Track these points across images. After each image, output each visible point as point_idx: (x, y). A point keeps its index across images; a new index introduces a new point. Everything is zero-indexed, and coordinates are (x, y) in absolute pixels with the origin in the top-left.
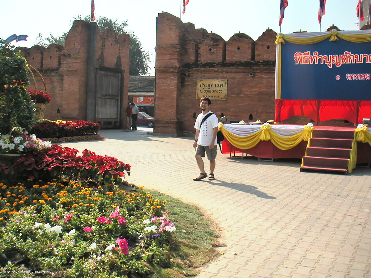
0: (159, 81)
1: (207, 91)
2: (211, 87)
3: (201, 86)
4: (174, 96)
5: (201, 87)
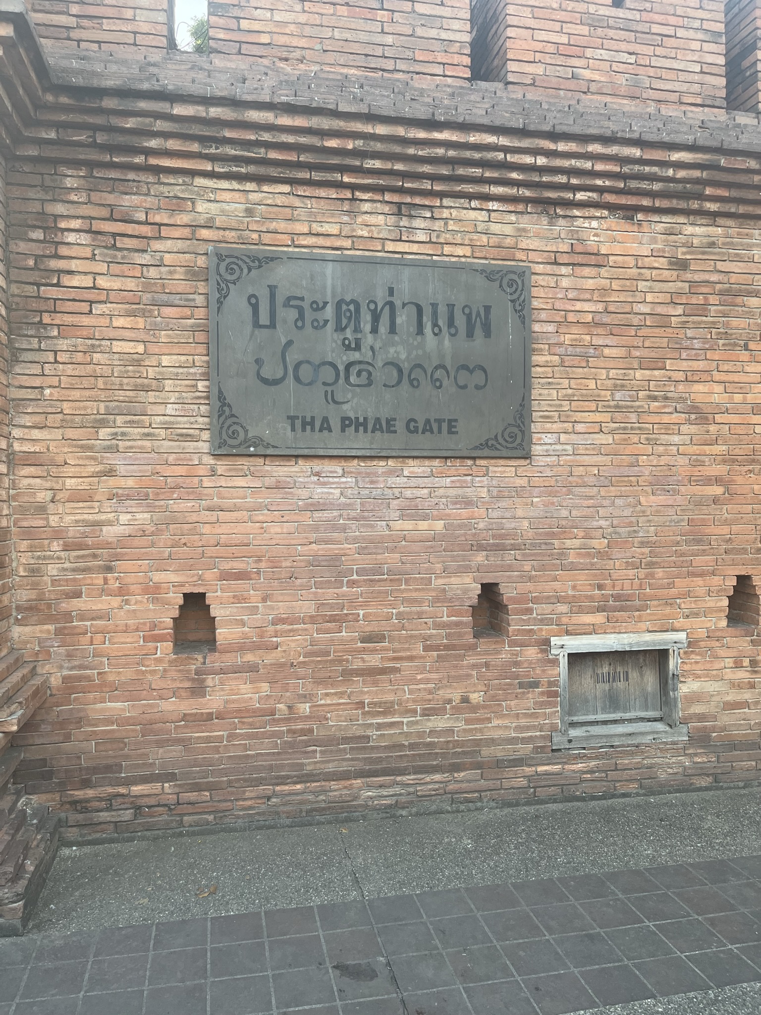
1: (327, 374)
2: (374, 330)
3: (264, 319)
5: (256, 324)
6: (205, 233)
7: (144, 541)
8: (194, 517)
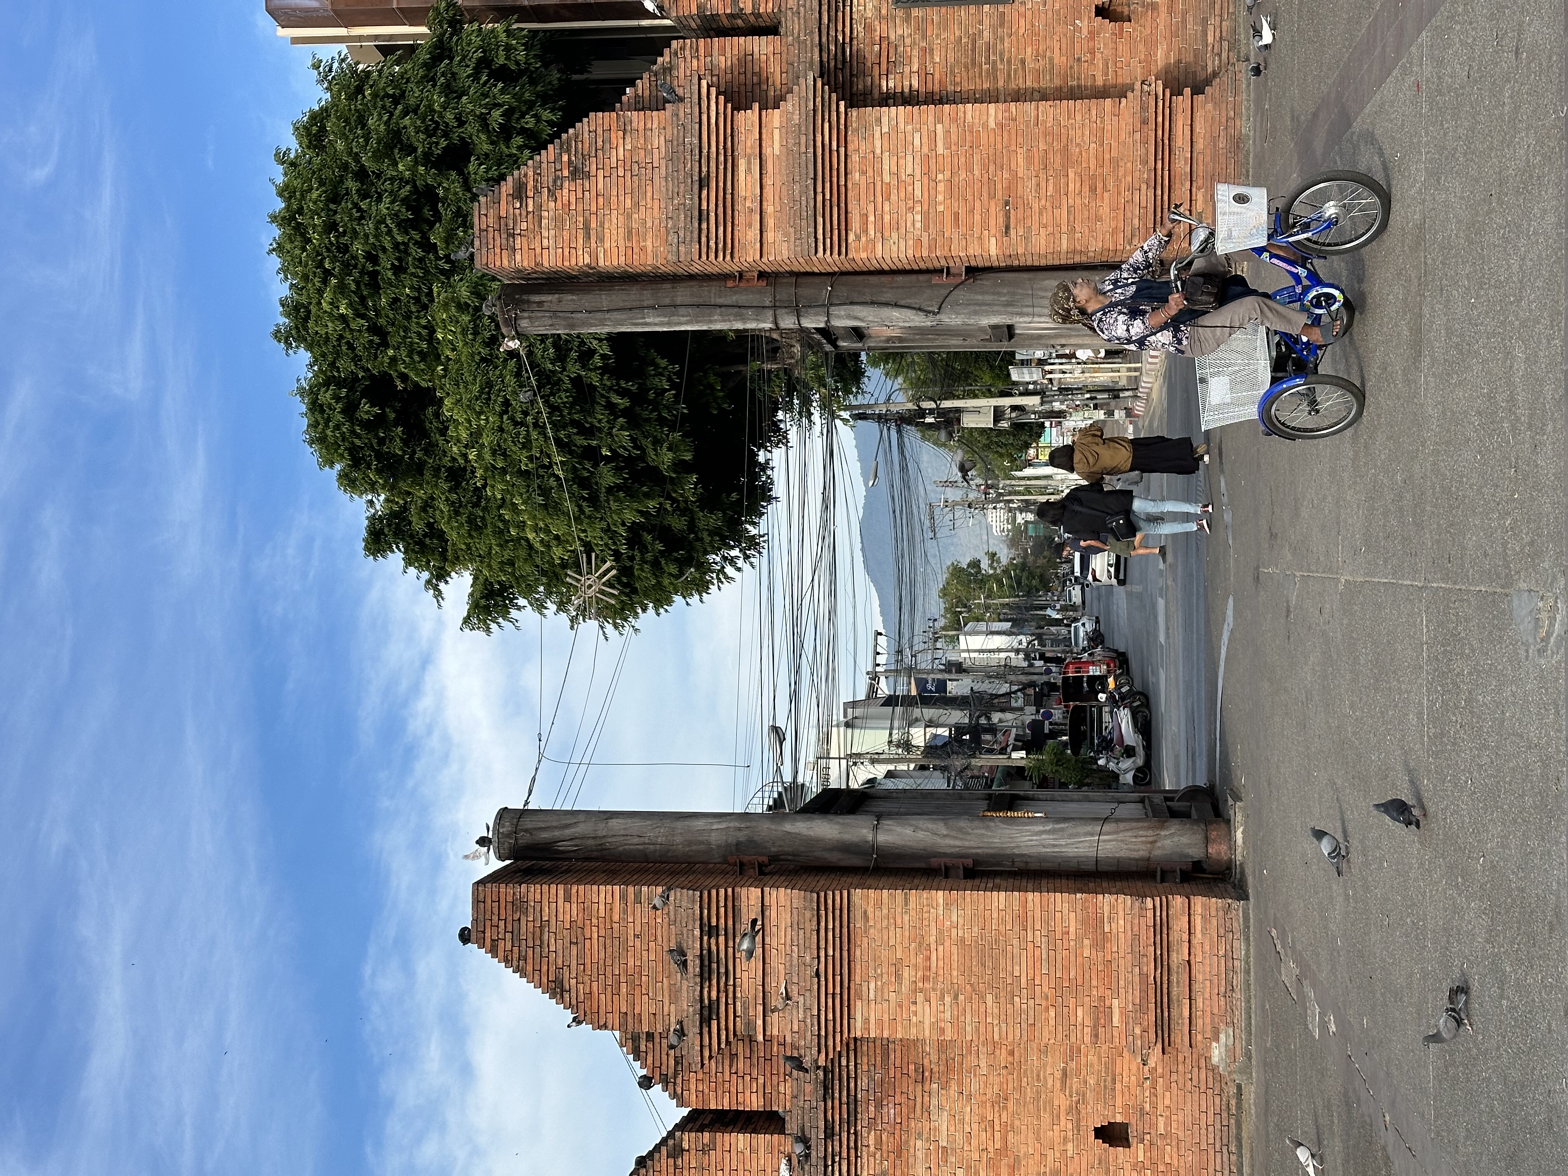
0: (895, 235)
4: (992, 125)
6: (884, 12)
7: (1064, 40)
8: (1050, 13)
